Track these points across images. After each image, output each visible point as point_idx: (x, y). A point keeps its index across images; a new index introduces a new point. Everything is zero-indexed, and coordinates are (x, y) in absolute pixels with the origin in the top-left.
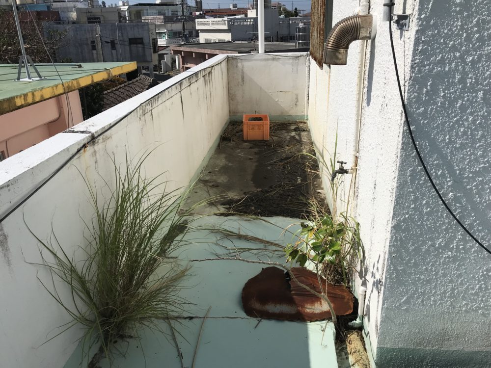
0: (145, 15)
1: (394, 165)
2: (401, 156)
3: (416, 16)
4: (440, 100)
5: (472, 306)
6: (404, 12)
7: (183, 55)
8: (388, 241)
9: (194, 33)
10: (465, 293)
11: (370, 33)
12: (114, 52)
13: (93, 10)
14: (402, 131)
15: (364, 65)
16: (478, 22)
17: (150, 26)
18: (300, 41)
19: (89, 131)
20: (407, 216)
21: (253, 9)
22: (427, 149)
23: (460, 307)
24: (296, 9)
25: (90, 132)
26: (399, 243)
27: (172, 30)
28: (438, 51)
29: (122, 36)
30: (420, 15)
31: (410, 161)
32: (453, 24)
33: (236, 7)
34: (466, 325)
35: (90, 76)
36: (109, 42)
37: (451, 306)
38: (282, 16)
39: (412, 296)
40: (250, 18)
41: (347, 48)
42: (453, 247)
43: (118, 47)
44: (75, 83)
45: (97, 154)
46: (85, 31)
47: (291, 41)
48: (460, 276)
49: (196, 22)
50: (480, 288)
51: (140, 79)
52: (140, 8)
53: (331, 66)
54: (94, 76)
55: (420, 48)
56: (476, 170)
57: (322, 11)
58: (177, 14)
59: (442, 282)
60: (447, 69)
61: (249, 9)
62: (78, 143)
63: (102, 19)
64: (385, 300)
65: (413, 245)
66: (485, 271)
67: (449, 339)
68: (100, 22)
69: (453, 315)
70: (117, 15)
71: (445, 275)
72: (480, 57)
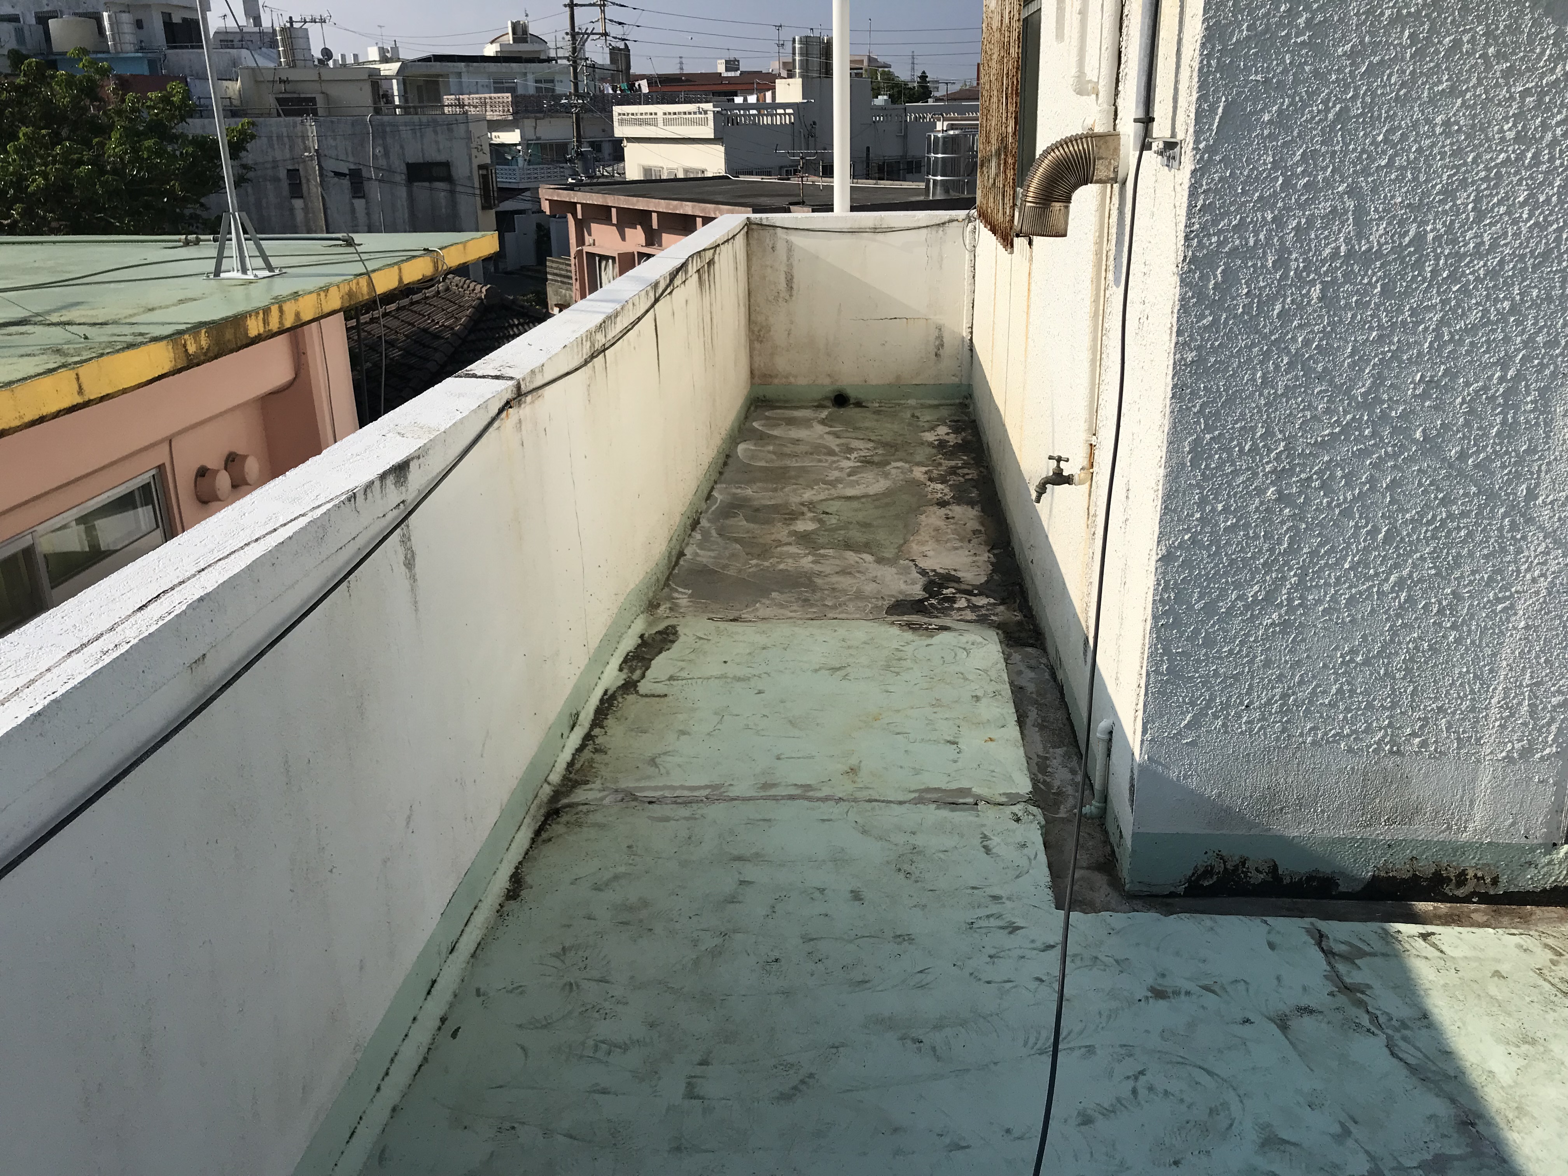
0: (452, 91)
1: (1159, 434)
2: (1172, 412)
3: (1191, 145)
4: (1242, 301)
5: (1326, 734)
6: (1173, 135)
7: (580, 216)
8: (1151, 592)
9: (607, 149)
10: (1311, 702)
11: (1116, 172)
12: (359, 204)
13: (294, 75)
14: (1172, 362)
15: (1105, 239)
16: (1304, 154)
17: (472, 126)
18: (939, 178)
19: (508, 376)
20: (1186, 537)
21: (791, 75)
22: (1220, 397)
23: (1301, 735)
24: (923, 77)
25: (512, 378)
26: (1172, 596)
27: (538, 139)
28: (1232, 209)
29: (386, 154)
30: (1197, 142)
31: (1188, 422)
32: (1259, 159)
33: (737, 69)
34: (1316, 776)
35: (393, 269)
36: (344, 175)
37: (1283, 732)
38: (881, 100)
39: (1202, 713)
40: (785, 106)
41: (1068, 200)
42: (1282, 601)
43: (375, 191)
46: (270, 138)
47: (908, 176)
48: (1299, 664)
49: (615, 114)
50: (1340, 691)
51: (447, 289)
52: (437, 67)
53: (1036, 239)
54: (402, 267)
55: (1200, 203)
56: (1316, 439)
57: (1012, 108)
58: (553, 90)
59: (1263, 679)
60: (1251, 242)
61: (780, 77)
62: (499, 397)
63: (320, 102)
64: (1148, 722)
65: (1200, 598)
66: (1347, 654)
67: (1281, 810)
68: (315, 114)
69: (1289, 753)
70: (367, 88)
71: (1267, 664)
72: (1310, 221)
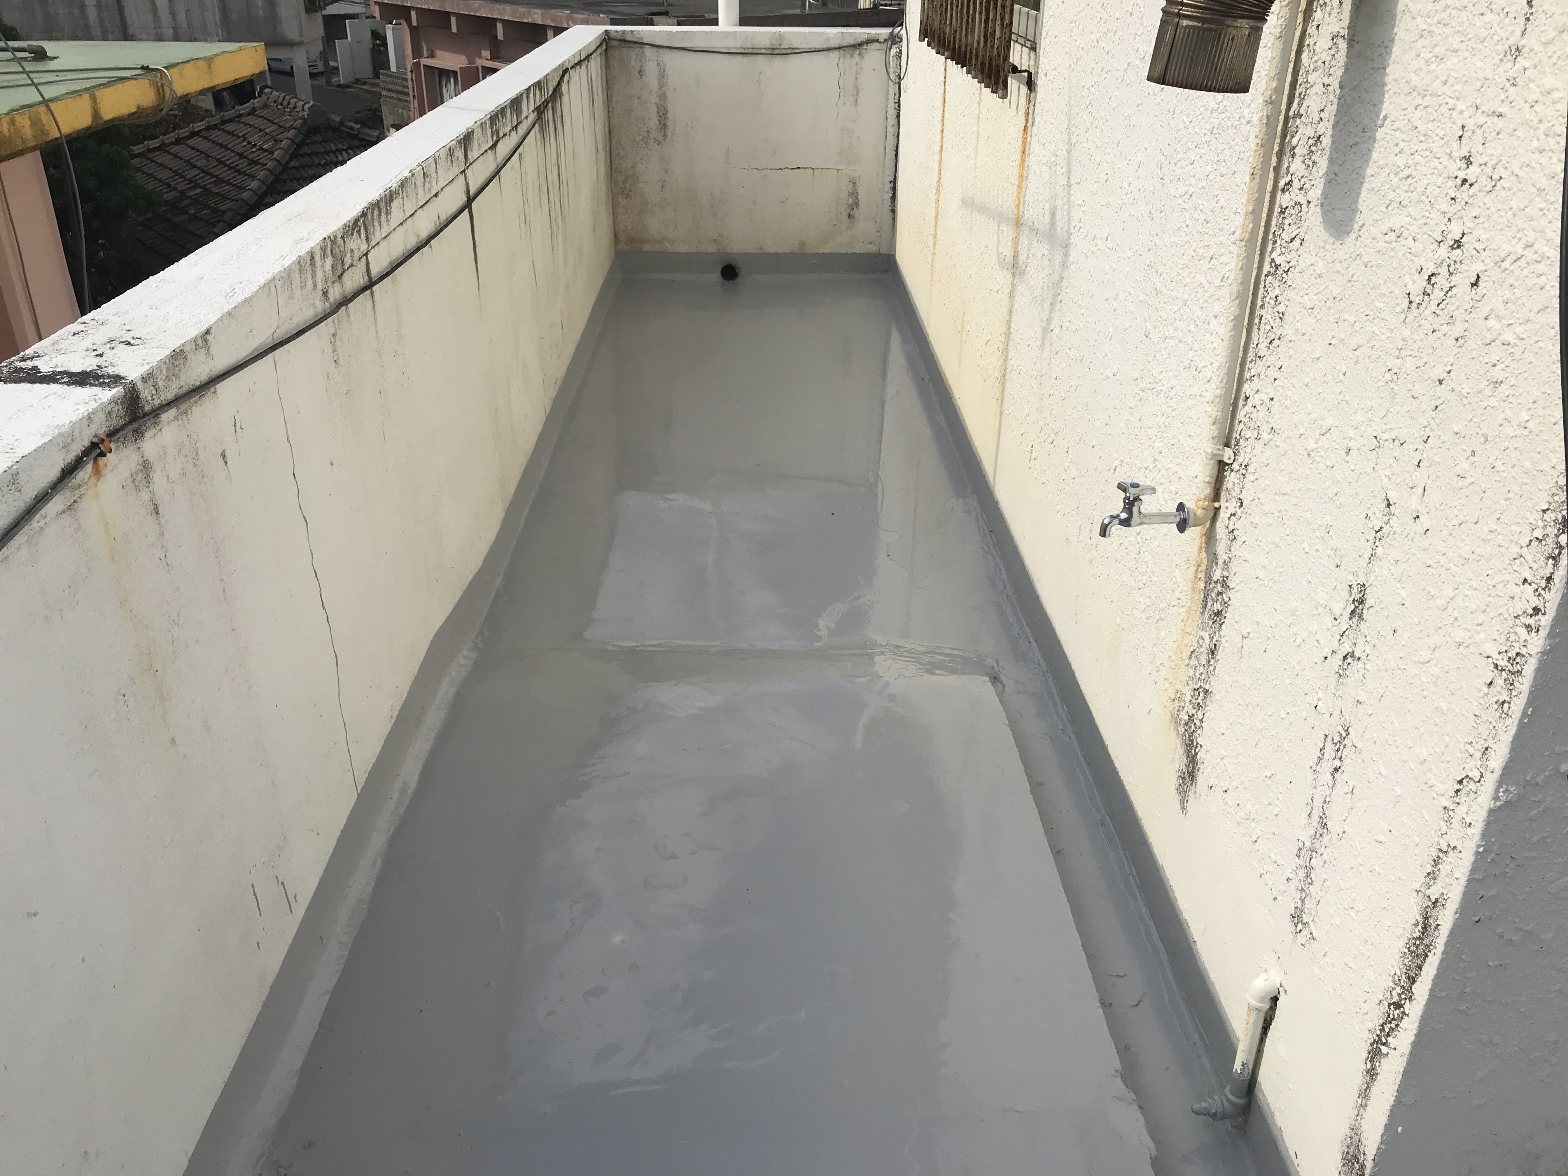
7: (415, 24)
19: (110, 370)
25: (117, 379)
35: (86, 96)
41: (1265, 15)
44: (24, 122)
45: (157, 477)
51: (265, 106)
54: (101, 94)
62: (63, 440)
